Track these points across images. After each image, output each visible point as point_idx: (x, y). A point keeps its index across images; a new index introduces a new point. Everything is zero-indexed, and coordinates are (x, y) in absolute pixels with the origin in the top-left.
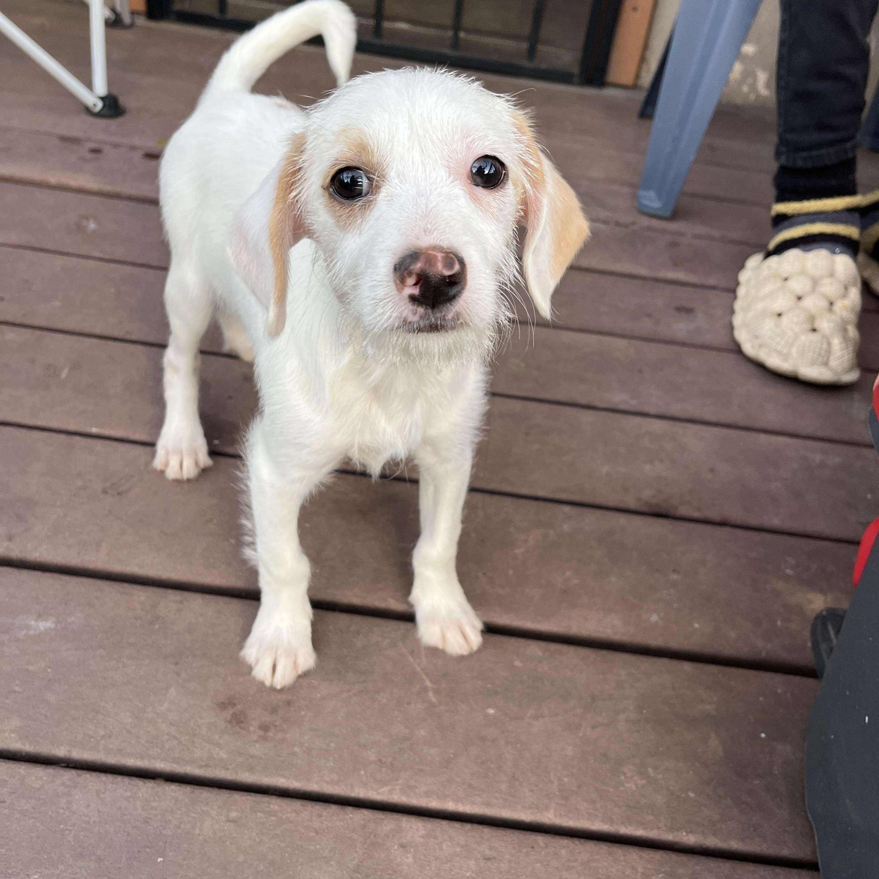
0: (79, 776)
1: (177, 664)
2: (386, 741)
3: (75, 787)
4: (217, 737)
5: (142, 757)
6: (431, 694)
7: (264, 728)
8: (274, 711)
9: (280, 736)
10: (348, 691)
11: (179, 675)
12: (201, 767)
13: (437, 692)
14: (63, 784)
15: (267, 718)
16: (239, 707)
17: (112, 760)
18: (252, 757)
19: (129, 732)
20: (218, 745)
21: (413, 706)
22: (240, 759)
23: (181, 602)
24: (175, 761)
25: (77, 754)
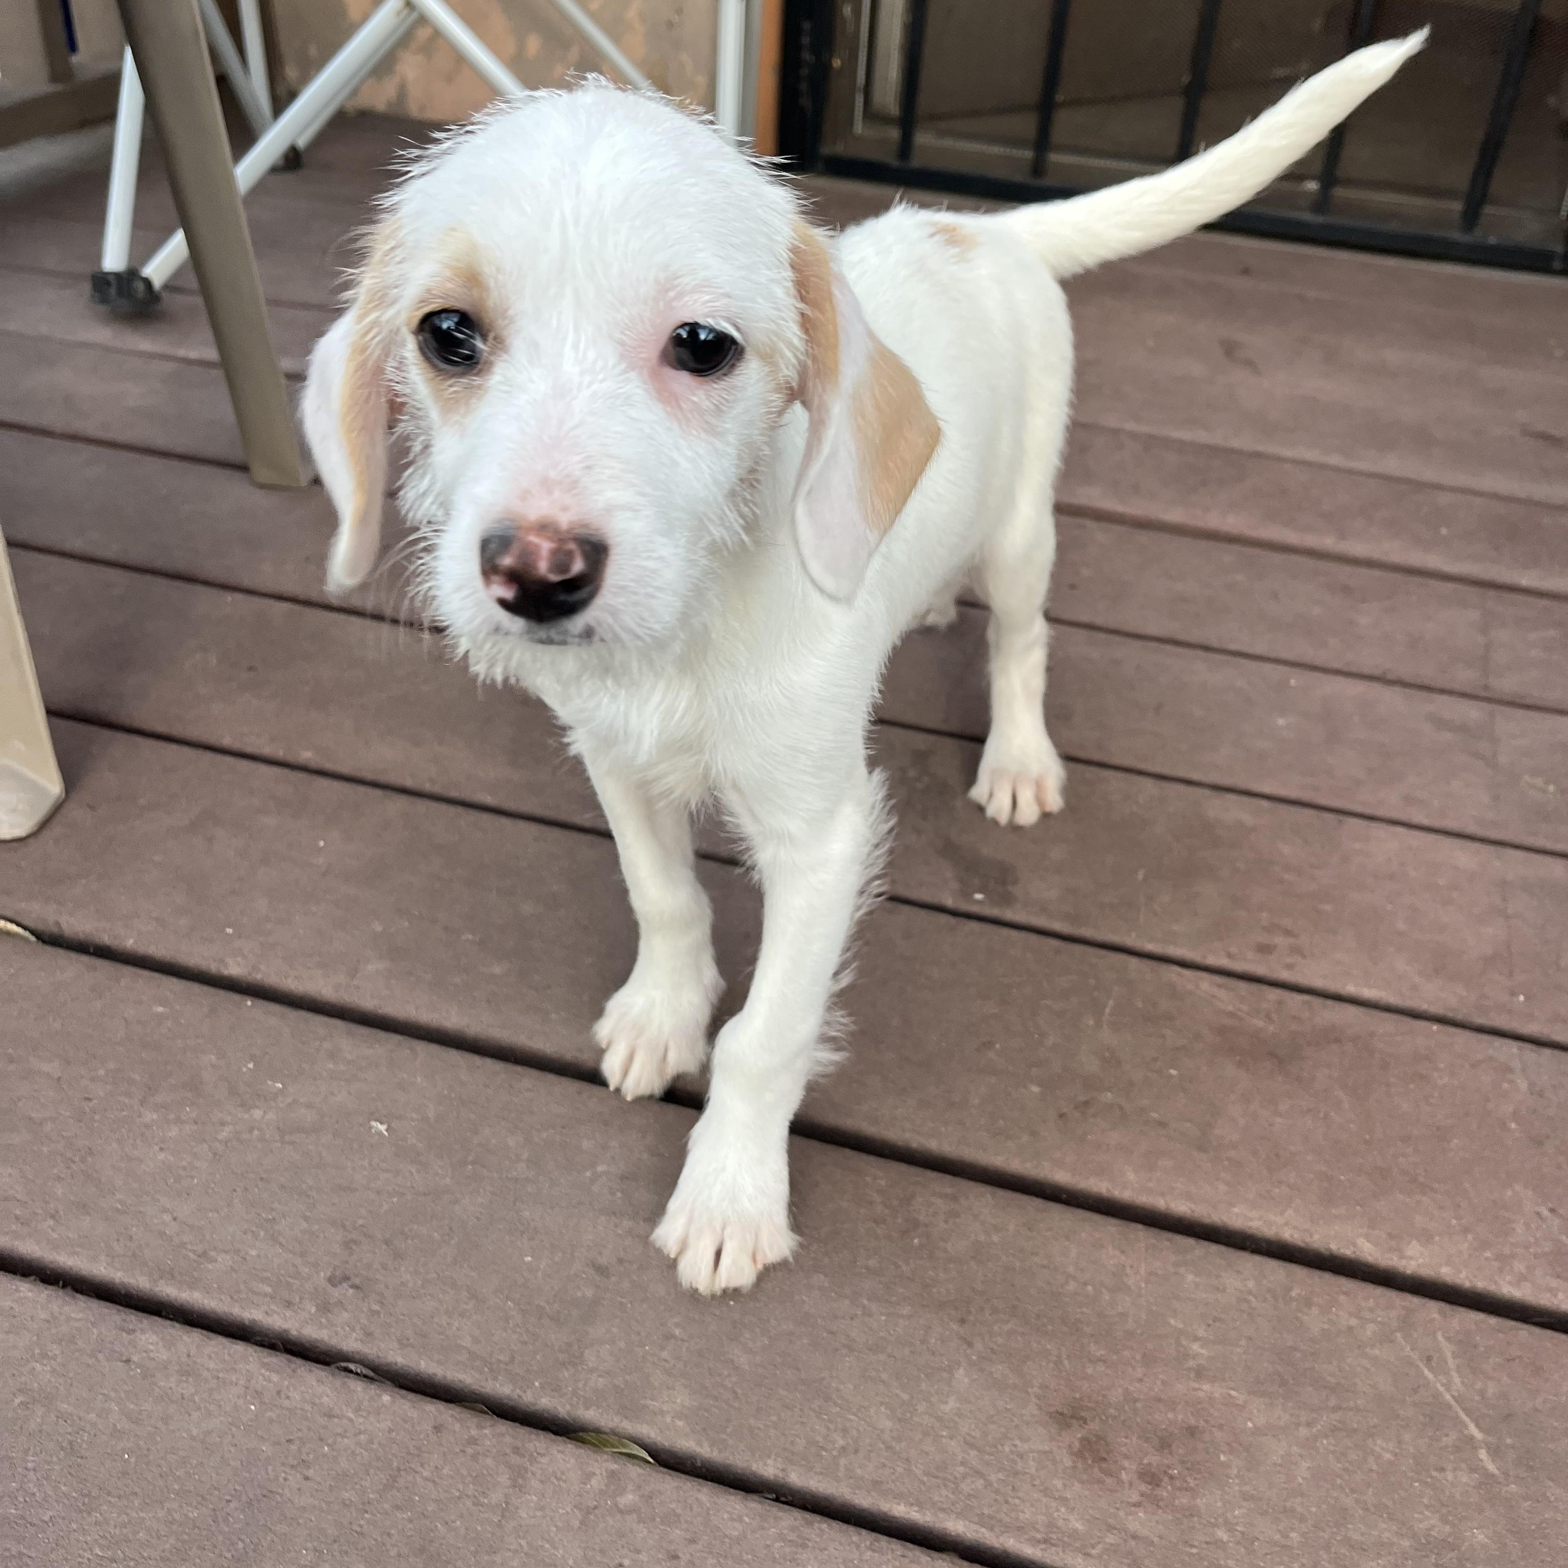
0: (810, 1524)
1: (963, 1321)
2: (1406, 1543)
3: (804, 1546)
4: (1058, 1484)
5: (920, 1505)
6: (1483, 1454)
7: (1151, 1477)
8: (1164, 1445)
9: (1183, 1500)
10: (1309, 1425)
11: (970, 1345)
12: (1035, 1542)
13: (1495, 1452)
14: (781, 1537)
15: (1153, 1459)
16: (1095, 1426)
17: (864, 1500)
18: (1134, 1537)
19: (889, 1448)
20: (1064, 1500)
21: (1450, 1476)
22: (1111, 1539)
23: (954, 1199)
24: (985, 1521)
25: (797, 1479)
